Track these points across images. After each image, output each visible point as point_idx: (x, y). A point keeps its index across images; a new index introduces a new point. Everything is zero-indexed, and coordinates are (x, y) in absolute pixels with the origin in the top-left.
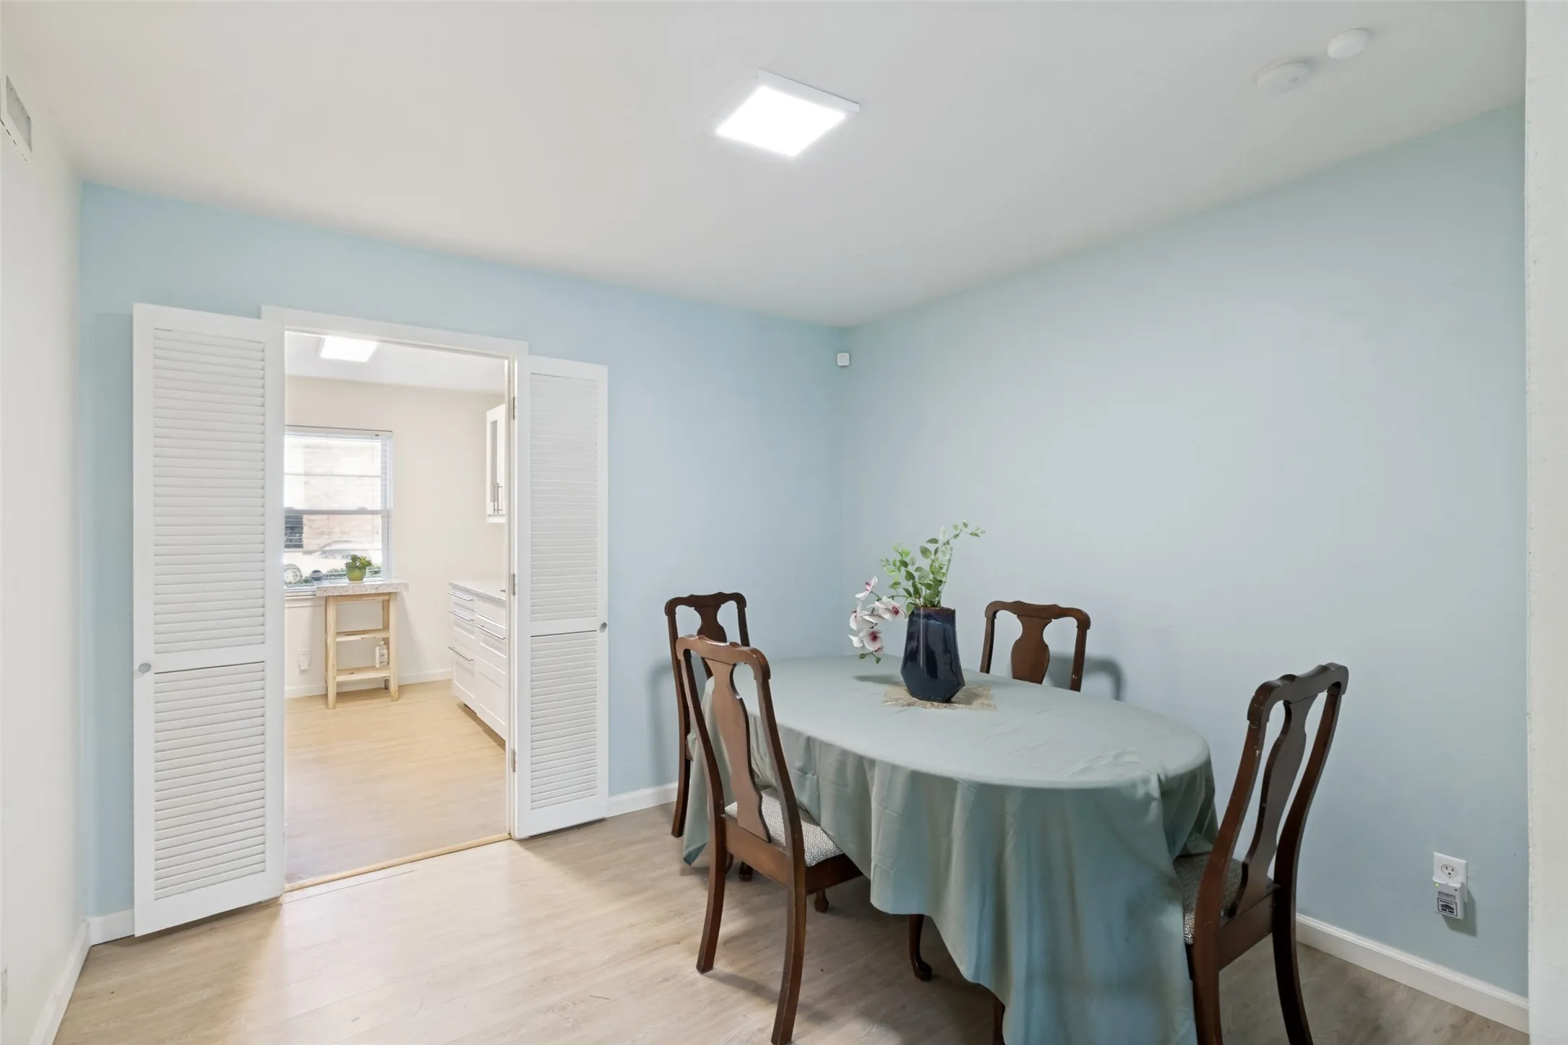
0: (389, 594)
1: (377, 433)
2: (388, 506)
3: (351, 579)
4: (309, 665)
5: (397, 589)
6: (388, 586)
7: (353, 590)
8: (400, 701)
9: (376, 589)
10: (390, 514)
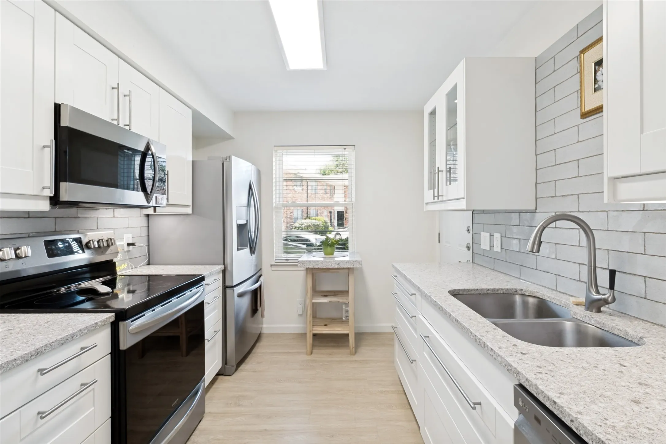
1: (345, 147)
3: (325, 254)
4: (303, 311)
5: (353, 265)
6: (346, 263)
7: (322, 264)
8: (357, 355)
9: (338, 264)
10: (353, 206)
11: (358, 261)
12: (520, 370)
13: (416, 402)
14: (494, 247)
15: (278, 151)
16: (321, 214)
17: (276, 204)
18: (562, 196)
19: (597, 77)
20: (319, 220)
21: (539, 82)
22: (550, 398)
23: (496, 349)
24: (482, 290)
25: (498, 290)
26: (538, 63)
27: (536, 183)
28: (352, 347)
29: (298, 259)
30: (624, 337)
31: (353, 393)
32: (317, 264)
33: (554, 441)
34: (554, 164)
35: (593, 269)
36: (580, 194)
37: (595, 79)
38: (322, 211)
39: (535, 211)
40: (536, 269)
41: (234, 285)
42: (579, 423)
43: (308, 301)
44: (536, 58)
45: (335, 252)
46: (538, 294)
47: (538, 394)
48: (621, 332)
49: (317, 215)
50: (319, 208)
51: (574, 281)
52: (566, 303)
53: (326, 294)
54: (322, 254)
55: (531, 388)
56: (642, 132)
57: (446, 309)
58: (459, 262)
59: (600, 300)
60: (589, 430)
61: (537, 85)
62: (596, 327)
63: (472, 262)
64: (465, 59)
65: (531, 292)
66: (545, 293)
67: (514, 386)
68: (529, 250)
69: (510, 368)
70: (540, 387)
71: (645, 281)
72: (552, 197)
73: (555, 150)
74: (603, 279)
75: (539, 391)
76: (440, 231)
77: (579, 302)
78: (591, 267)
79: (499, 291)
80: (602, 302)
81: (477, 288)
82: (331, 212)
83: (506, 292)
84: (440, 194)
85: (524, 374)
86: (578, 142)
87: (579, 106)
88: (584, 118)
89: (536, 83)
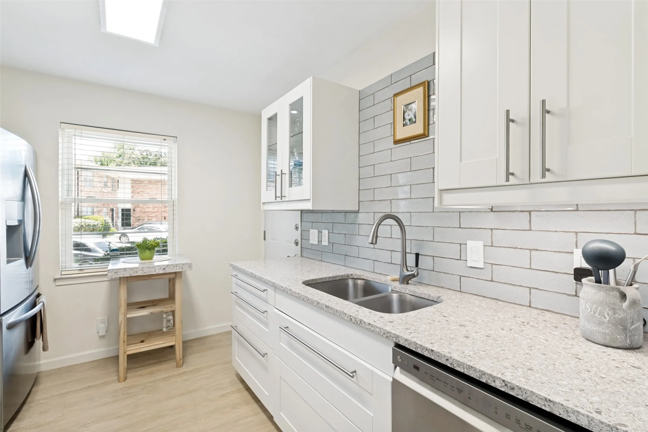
0: (175, 273)
1: (165, 138)
2: (173, 197)
3: (142, 259)
4: (106, 331)
5: (182, 269)
6: (174, 266)
7: (143, 271)
8: (184, 366)
9: (163, 269)
10: (174, 204)
11: (188, 263)
12: (399, 335)
13: (266, 393)
14: (322, 241)
15: (67, 130)
16: (98, 212)
17: (62, 199)
18: (379, 201)
19: (405, 116)
20: (97, 220)
21: (362, 110)
22: (428, 348)
23: (372, 323)
24: (325, 278)
25: (337, 276)
26: (362, 96)
27: (359, 190)
28: (179, 359)
29: (107, 268)
30: (428, 299)
31: (190, 407)
32: (135, 271)
33: (432, 379)
34: (373, 176)
35: (405, 254)
36: (392, 199)
37: (404, 117)
38: (101, 208)
39: (358, 212)
40: (359, 258)
41: (2, 313)
42: (453, 360)
43: (121, 318)
44: (360, 91)
45: (155, 256)
46: (363, 276)
47: (416, 348)
48: (426, 295)
49: (93, 213)
50: (96, 204)
51: (387, 264)
52: (385, 280)
53: (142, 305)
54: (137, 259)
55: (411, 345)
56: (461, 161)
57: (312, 298)
58: (288, 256)
59: (410, 275)
60: (461, 362)
61: (360, 112)
62: (409, 294)
63: (300, 255)
64: (312, 77)
65: (358, 275)
66: (368, 275)
67: (393, 348)
68: (370, 242)
69: (388, 335)
70: (418, 343)
71: (433, 259)
72: (372, 201)
73: (374, 165)
74: (411, 260)
75: (418, 346)
76: (265, 229)
77: (394, 279)
78: (403, 252)
79: (337, 278)
80: (411, 276)
81: (321, 277)
82: (112, 210)
83: (342, 278)
84: (283, 195)
85: (403, 336)
86: (391, 161)
87: (392, 134)
88: (395, 144)
89: (359, 111)
